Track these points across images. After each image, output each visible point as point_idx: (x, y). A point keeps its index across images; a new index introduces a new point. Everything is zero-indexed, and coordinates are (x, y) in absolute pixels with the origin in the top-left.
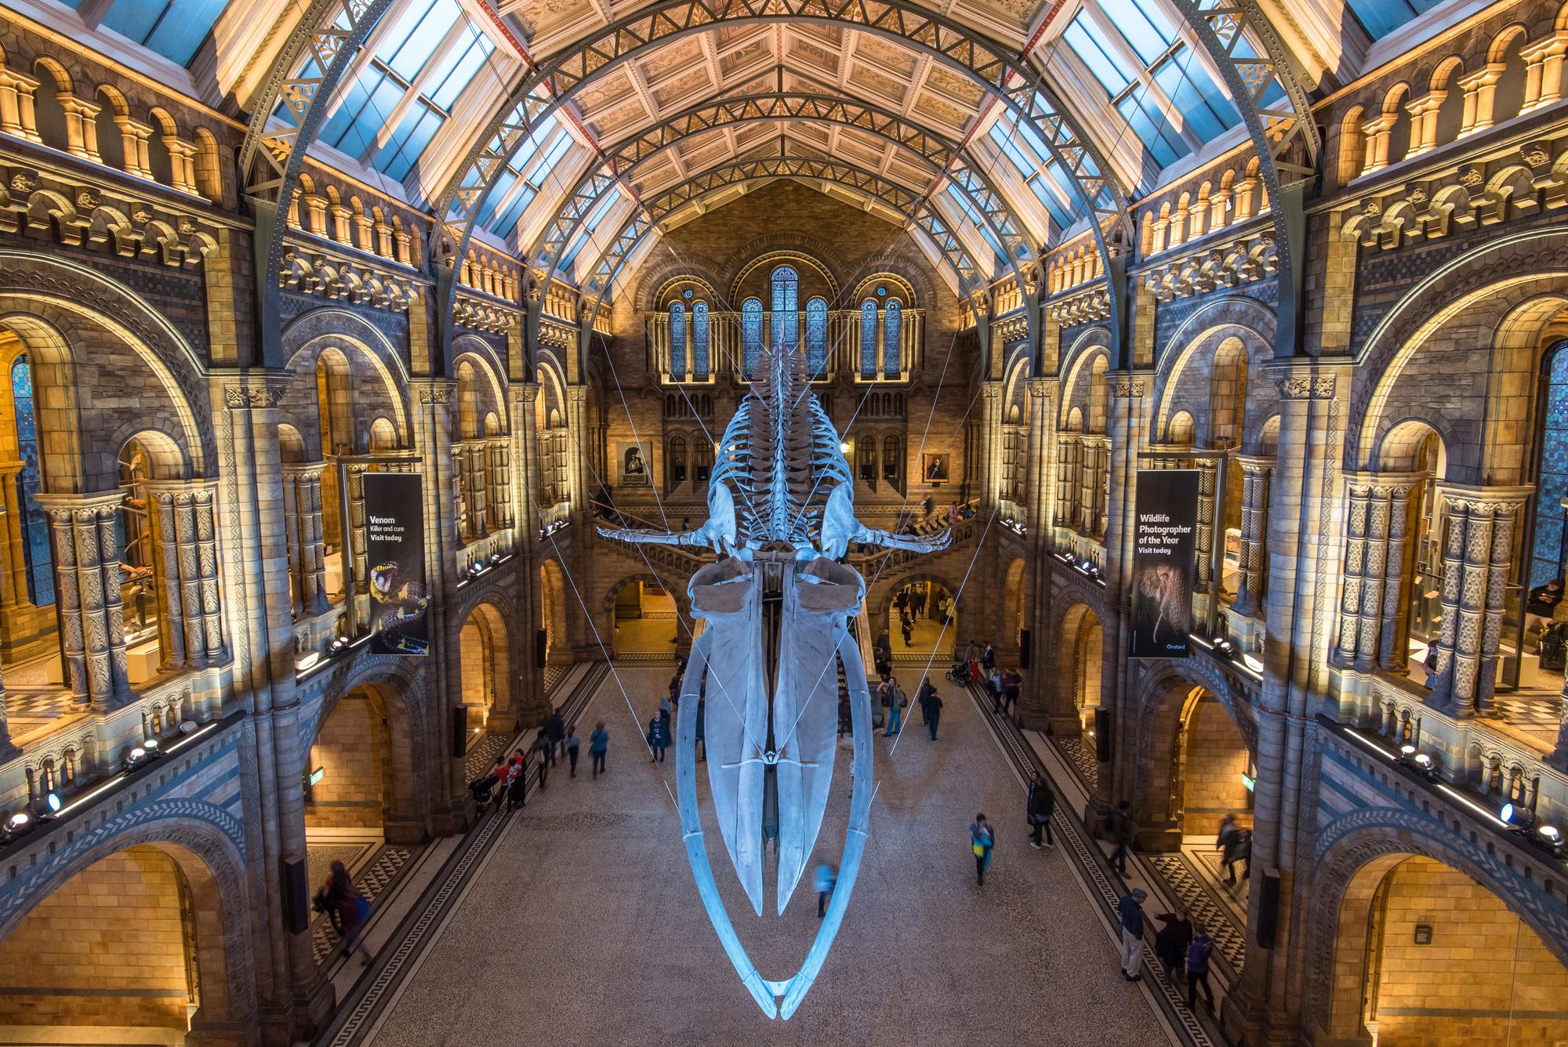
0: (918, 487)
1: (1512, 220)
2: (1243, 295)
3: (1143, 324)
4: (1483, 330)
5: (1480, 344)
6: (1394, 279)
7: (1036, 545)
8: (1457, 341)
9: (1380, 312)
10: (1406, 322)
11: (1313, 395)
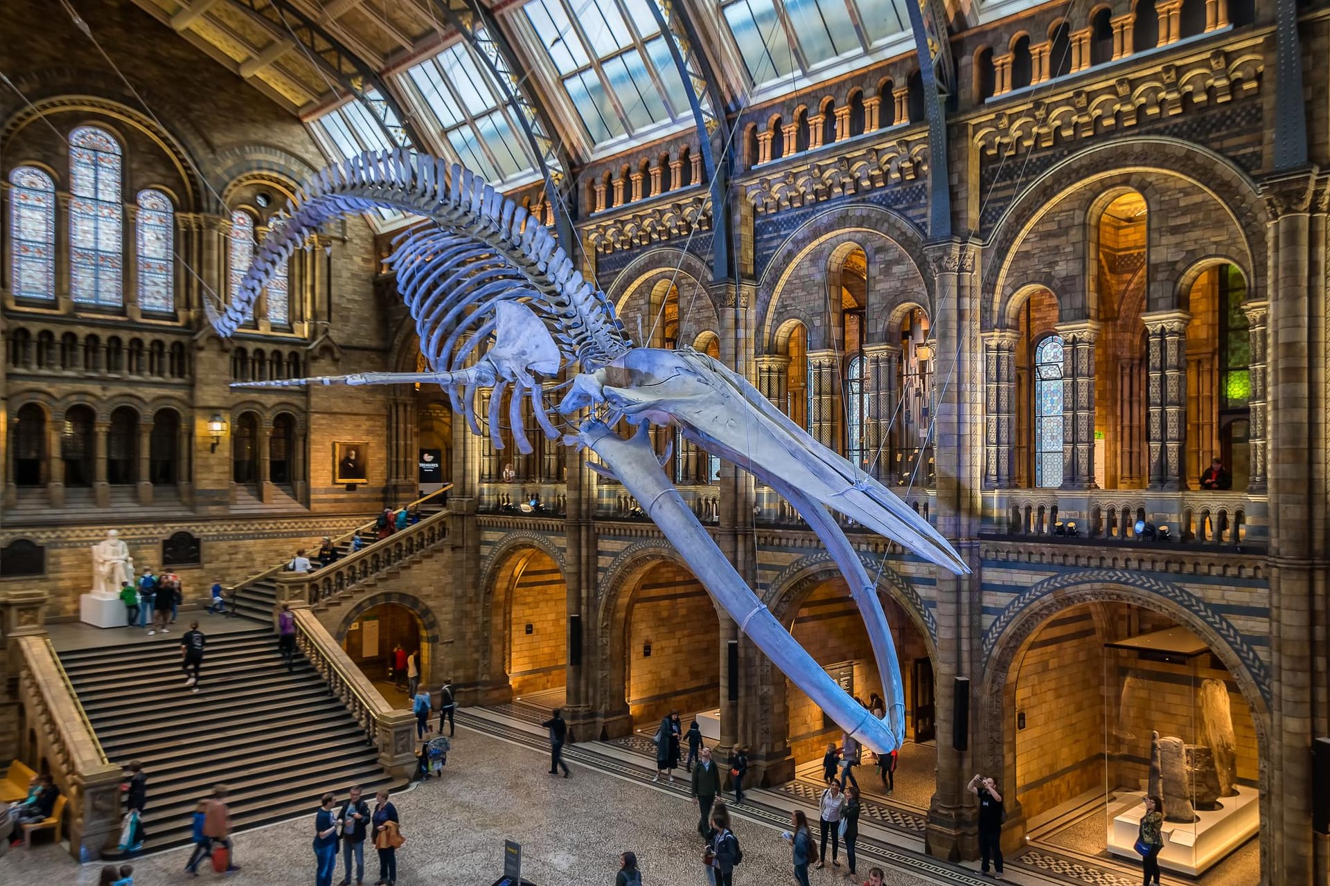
0: (327, 491)
1: (1101, 135)
2: (864, 201)
3: (745, 233)
4: (1077, 212)
5: (1076, 222)
6: (1012, 178)
7: (579, 510)
8: (1059, 222)
9: (1001, 204)
10: (1024, 210)
11: (961, 269)
